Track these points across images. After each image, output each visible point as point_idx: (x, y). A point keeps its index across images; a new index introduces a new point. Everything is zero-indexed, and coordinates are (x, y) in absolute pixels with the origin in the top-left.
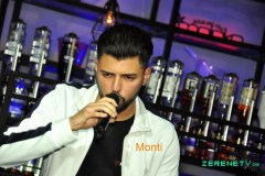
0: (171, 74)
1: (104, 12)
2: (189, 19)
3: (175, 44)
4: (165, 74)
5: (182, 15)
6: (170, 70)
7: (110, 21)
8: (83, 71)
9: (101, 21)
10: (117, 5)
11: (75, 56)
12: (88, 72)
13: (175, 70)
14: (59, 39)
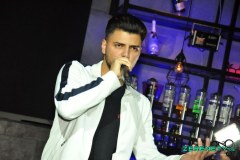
0: (225, 105)
1: (175, 63)
2: (236, 66)
3: (226, 84)
4: (220, 105)
5: (231, 63)
6: (224, 102)
7: (179, 69)
8: (161, 104)
9: (173, 69)
10: (184, 58)
11: (155, 95)
12: (165, 105)
13: (228, 102)
14: (143, 83)
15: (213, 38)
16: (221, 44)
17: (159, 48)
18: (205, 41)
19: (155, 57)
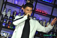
1: (21, 7)
2: (38, 9)
7: (23, 9)
13: (34, 19)
15: (32, 1)
16: (34, 3)
17: (18, 3)
18: (30, 2)
19: (17, 5)
